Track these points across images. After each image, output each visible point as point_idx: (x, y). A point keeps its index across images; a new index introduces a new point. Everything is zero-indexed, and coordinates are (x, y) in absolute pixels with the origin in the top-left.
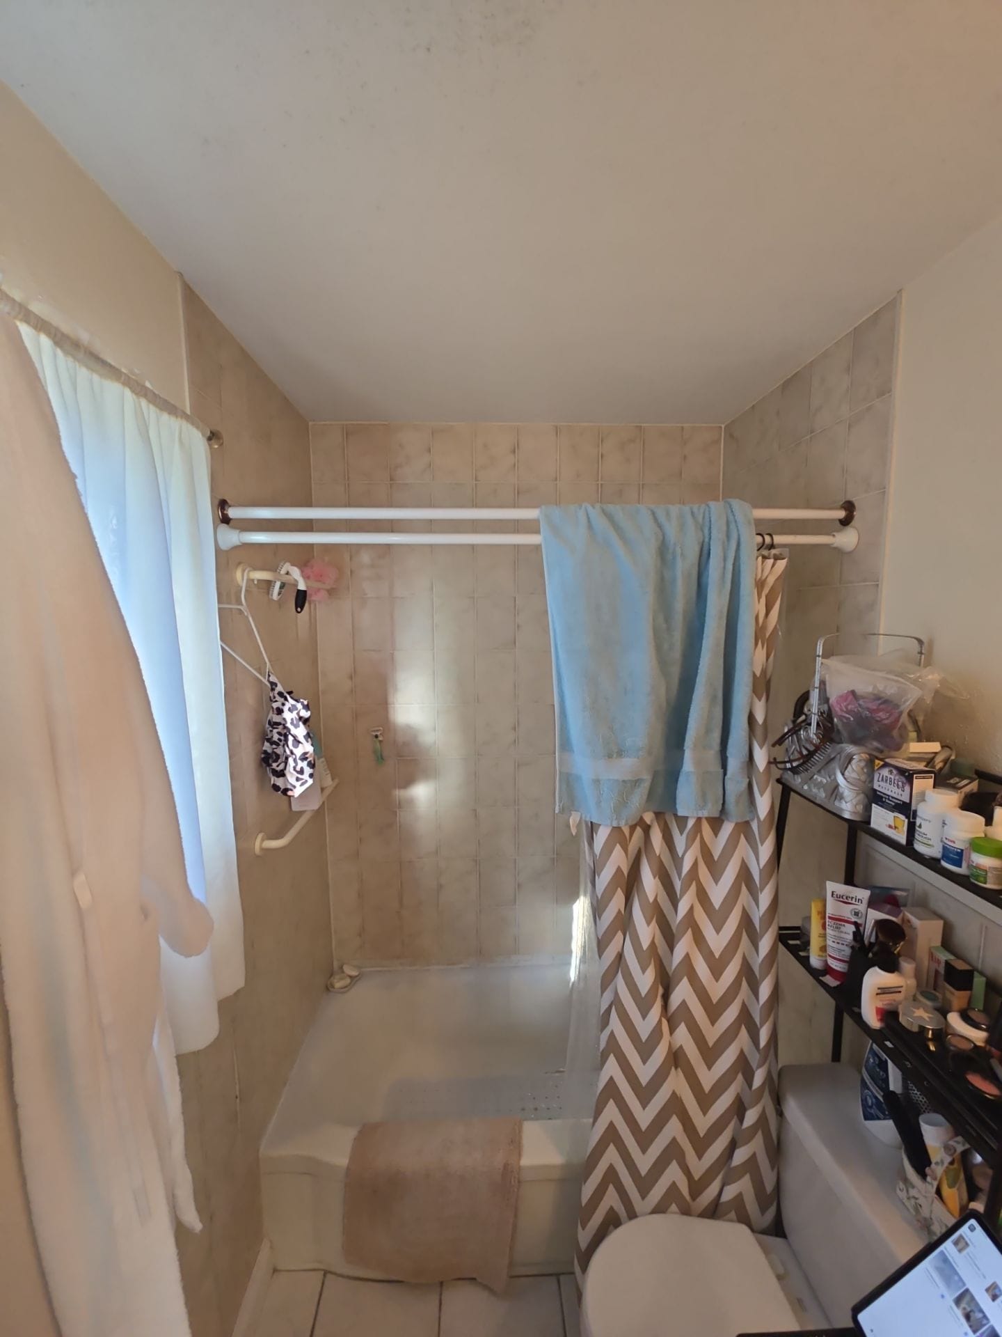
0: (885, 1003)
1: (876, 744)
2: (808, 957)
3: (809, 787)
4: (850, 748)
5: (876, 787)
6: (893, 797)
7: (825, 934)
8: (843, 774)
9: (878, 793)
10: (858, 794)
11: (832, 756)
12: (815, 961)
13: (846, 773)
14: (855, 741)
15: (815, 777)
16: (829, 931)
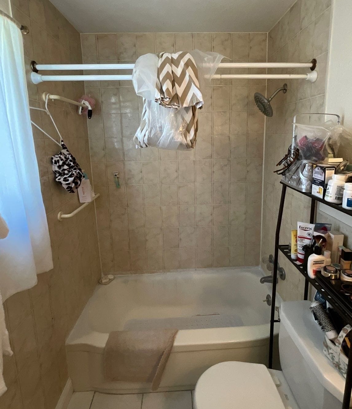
0: (317, 268)
1: (314, 158)
2: (290, 255)
3: (291, 182)
4: (305, 161)
5: (314, 177)
6: (319, 180)
7: (297, 244)
8: (302, 173)
9: (314, 179)
10: (307, 181)
11: (298, 166)
12: (293, 256)
13: (303, 173)
14: (306, 158)
15: (293, 177)
16: (298, 243)
